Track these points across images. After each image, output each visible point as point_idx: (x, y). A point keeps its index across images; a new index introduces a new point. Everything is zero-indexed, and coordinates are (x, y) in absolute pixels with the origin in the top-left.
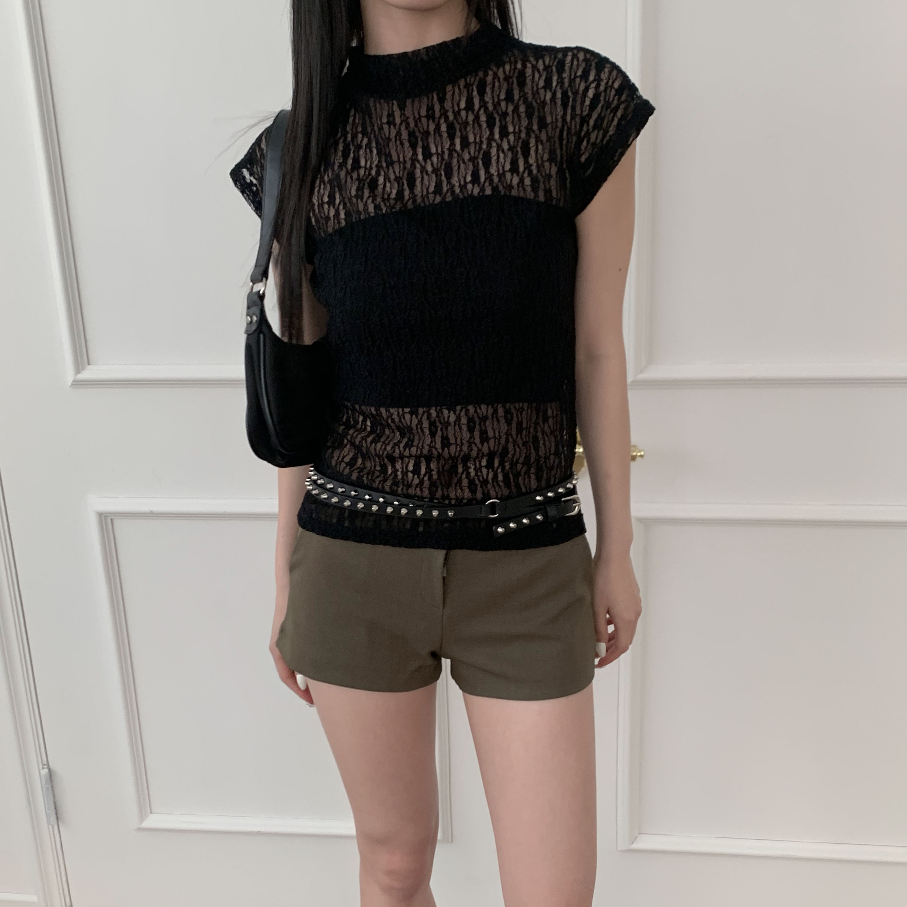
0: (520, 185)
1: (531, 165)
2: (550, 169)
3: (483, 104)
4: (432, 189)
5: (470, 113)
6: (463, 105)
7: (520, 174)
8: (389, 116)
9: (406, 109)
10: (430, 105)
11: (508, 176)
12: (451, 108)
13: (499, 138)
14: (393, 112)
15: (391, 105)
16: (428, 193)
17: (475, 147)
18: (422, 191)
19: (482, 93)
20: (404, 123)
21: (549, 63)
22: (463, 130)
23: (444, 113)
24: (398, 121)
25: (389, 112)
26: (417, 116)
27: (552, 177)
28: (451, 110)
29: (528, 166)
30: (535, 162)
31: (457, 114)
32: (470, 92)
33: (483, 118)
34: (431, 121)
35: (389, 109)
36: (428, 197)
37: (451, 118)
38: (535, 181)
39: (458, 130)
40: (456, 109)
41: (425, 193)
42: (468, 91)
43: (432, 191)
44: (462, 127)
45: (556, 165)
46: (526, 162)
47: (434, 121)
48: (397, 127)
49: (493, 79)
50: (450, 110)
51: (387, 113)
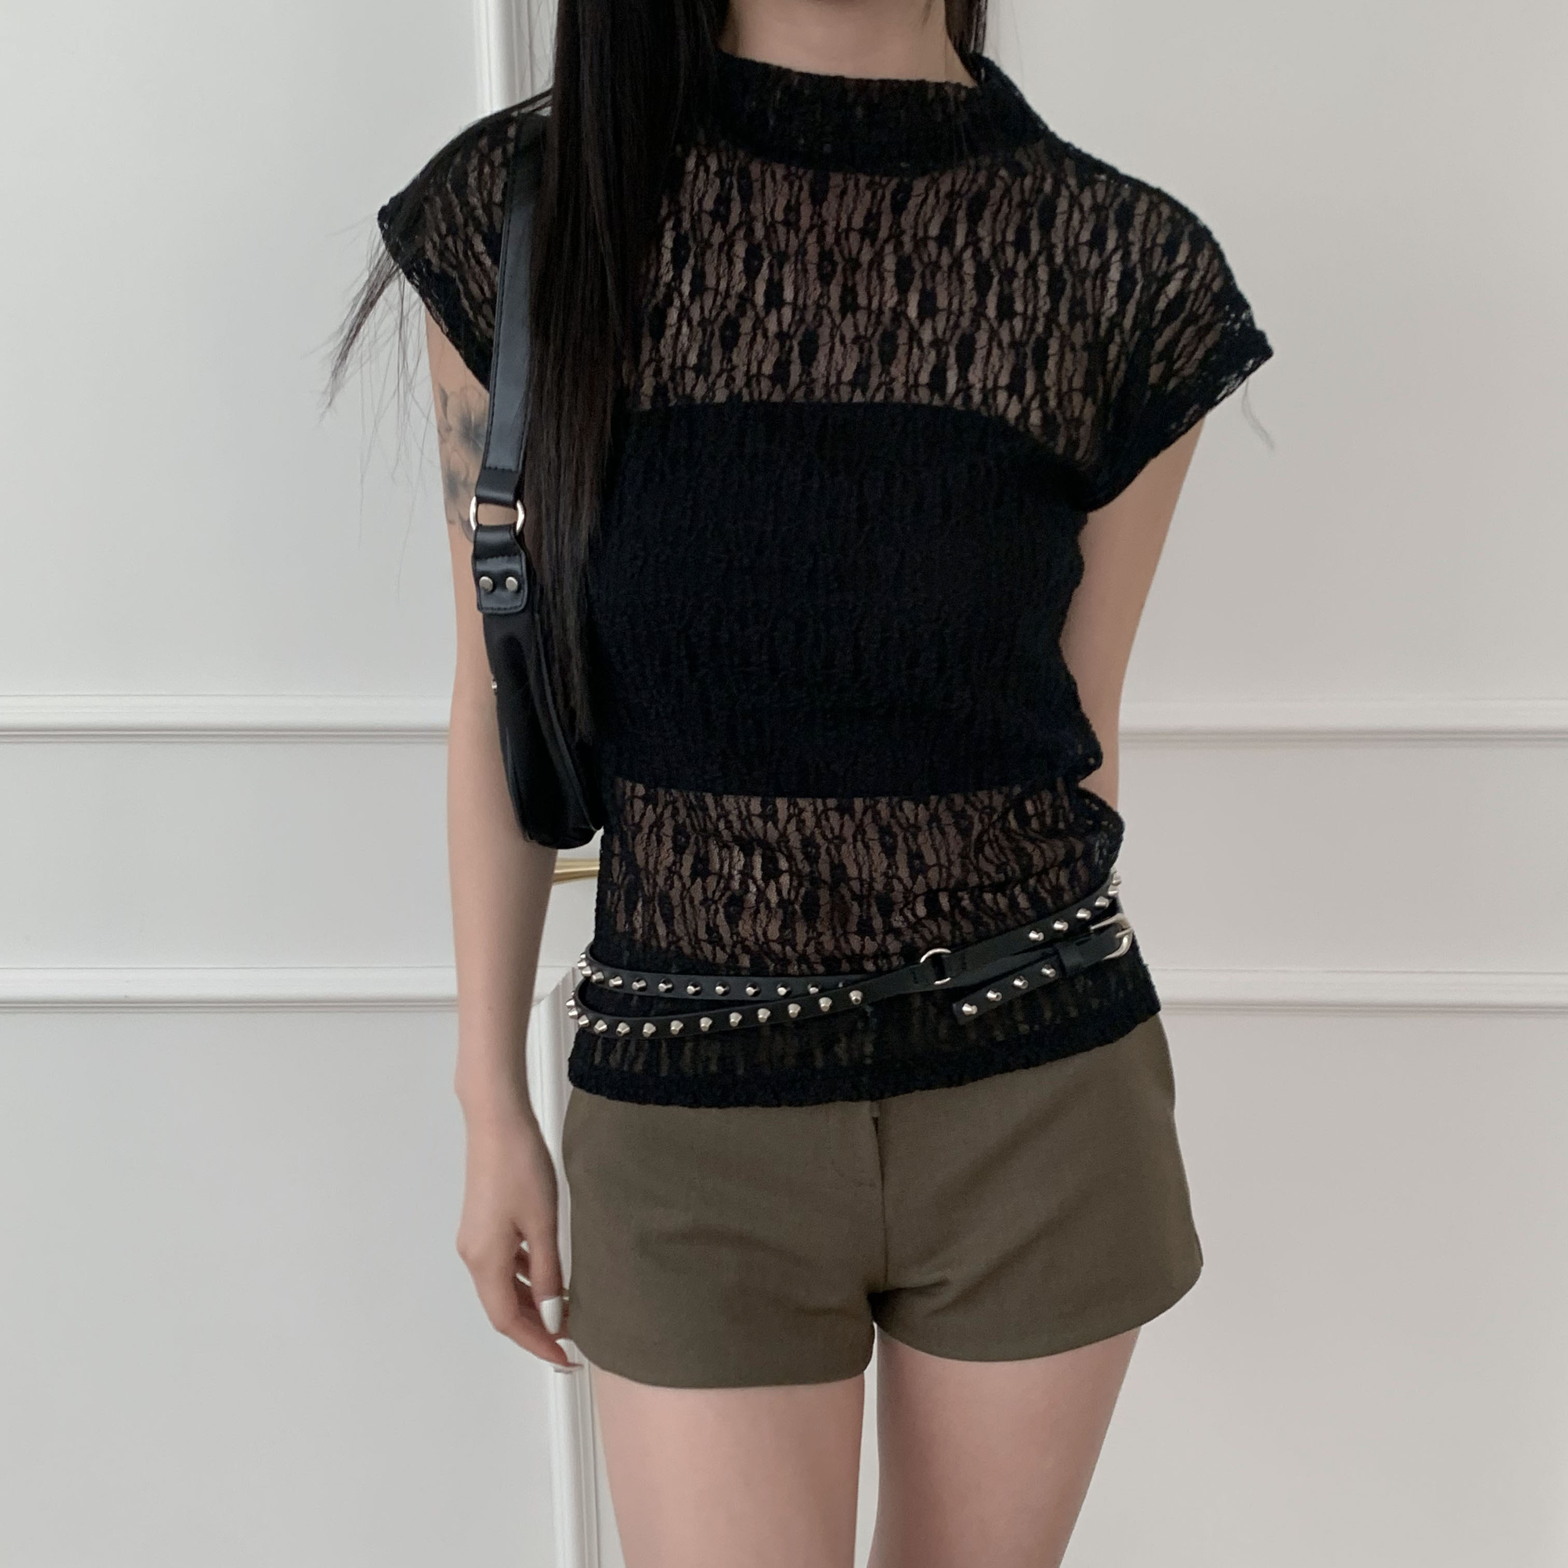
0: (1022, 420)
1: (1048, 389)
2: (1083, 408)
3: (973, 240)
4: (847, 376)
5: (945, 250)
6: (934, 231)
7: (1025, 401)
8: (788, 209)
9: (825, 204)
10: (874, 211)
11: (1002, 397)
12: (911, 228)
13: (996, 317)
14: (799, 204)
15: (796, 188)
16: (839, 382)
17: (948, 320)
18: (829, 374)
19: (974, 219)
20: (815, 231)
21: (1104, 200)
22: (928, 277)
23: (896, 236)
24: (805, 222)
25: (789, 201)
26: (844, 225)
27: (1083, 423)
28: (910, 232)
29: (1041, 389)
30: (1054, 385)
31: (920, 243)
32: (955, 208)
33: (969, 268)
34: (867, 242)
35: (791, 195)
36: (837, 391)
37: (908, 247)
38: (1048, 420)
39: (917, 275)
40: (921, 233)
41: (833, 380)
42: (951, 206)
43: (848, 379)
44: (928, 272)
45: (1094, 402)
46: (1040, 380)
47: (872, 244)
48: (801, 235)
49: (1003, 197)
50: (908, 231)
51: (785, 202)
